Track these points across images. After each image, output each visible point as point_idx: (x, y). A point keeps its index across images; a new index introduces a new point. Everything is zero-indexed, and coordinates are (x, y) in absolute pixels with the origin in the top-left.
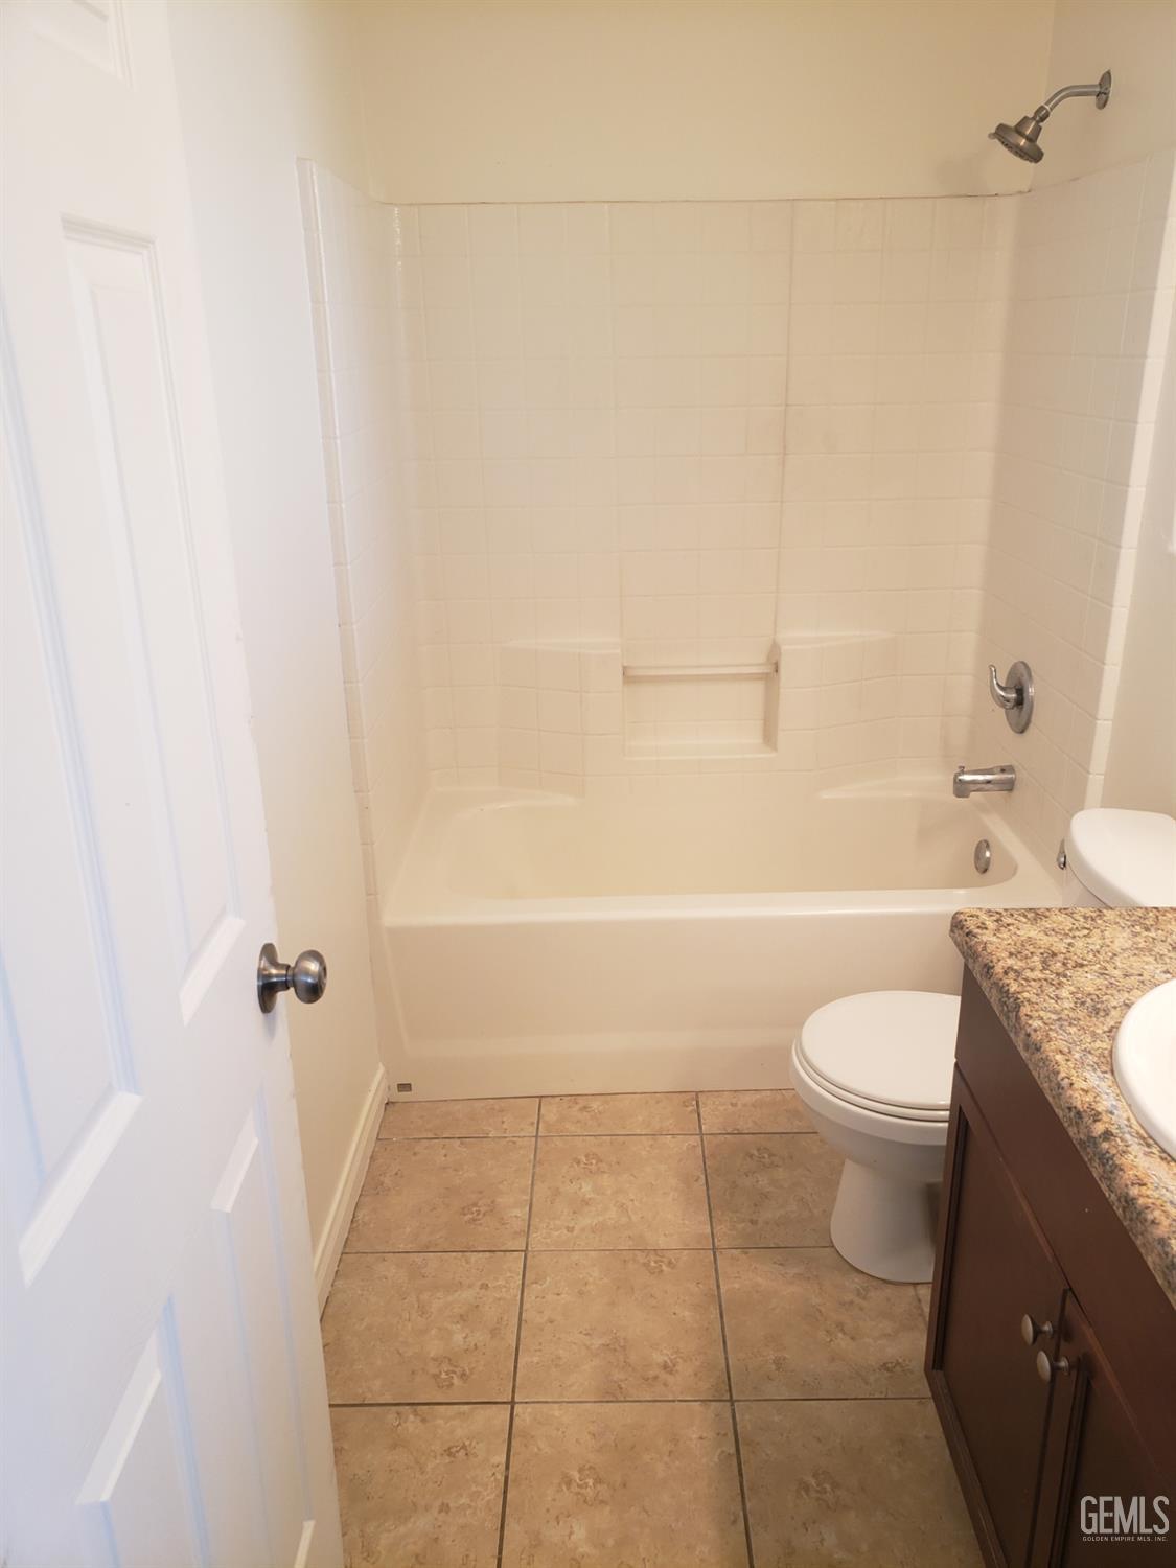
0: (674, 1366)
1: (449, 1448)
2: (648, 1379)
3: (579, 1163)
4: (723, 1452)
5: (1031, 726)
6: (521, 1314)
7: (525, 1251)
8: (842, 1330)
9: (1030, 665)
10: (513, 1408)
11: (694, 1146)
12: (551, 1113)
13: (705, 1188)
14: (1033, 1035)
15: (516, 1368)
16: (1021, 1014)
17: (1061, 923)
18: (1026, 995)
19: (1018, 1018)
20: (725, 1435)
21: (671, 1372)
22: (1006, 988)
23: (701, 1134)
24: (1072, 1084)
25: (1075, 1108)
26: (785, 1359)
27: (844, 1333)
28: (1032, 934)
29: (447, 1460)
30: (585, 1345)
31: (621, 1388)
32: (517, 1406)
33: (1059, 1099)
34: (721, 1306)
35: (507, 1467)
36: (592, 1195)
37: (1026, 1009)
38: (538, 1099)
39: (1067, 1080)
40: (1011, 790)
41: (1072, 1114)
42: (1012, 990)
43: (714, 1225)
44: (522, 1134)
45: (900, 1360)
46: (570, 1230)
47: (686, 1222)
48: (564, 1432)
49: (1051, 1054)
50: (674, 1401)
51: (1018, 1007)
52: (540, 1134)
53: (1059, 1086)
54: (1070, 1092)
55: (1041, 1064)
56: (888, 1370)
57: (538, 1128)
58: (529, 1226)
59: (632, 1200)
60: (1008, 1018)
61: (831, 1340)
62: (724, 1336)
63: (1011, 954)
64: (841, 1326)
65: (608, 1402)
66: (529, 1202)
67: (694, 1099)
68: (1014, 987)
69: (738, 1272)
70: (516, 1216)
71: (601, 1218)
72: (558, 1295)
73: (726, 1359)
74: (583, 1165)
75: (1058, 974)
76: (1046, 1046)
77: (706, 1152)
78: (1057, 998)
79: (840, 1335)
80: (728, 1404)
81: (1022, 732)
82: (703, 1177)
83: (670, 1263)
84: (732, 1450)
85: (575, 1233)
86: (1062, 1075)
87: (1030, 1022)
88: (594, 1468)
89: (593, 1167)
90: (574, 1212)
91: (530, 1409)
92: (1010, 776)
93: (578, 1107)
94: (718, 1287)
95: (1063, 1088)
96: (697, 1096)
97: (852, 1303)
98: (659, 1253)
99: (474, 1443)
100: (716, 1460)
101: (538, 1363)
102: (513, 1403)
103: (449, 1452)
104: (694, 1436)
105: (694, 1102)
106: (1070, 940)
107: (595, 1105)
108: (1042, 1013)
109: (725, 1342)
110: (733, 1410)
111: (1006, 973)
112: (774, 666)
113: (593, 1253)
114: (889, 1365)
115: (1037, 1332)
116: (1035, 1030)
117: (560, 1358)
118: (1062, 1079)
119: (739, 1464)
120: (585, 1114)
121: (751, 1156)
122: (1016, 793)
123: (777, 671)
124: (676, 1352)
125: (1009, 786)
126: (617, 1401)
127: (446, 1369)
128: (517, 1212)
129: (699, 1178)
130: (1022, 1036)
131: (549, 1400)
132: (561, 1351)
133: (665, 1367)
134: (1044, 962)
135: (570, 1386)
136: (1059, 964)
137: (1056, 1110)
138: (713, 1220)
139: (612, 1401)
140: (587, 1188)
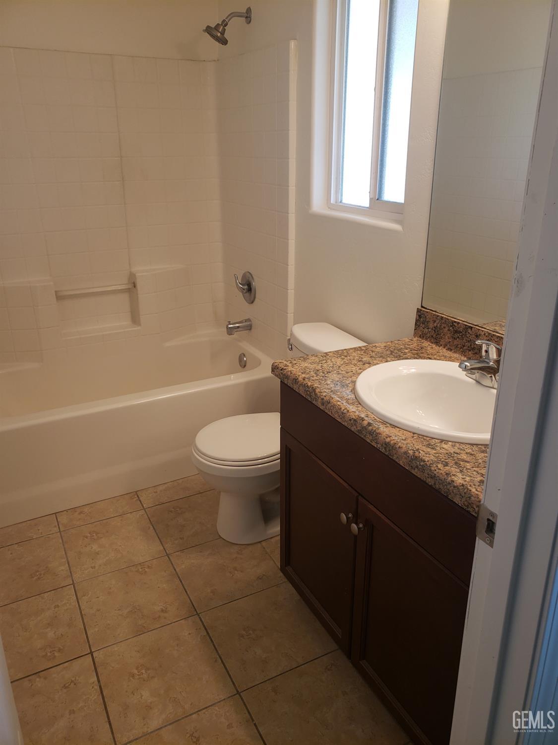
0: (167, 609)
1: (65, 685)
2: (156, 618)
3: (87, 537)
4: (201, 636)
5: (256, 300)
6: (81, 612)
7: (73, 584)
8: (236, 570)
9: (252, 273)
10: (92, 655)
11: (143, 515)
12: (63, 519)
13: (154, 530)
14: (325, 399)
15: (87, 637)
16: (316, 392)
17: (314, 360)
18: (315, 385)
19: (316, 394)
20: (200, 629)
21: (166, 612)
22: (306, 385)
23: (144, 509)
24: (348, 411)
25: (353, 419)
26: (215, 589)
27: (237, 571)
28: (306, 365)
29: (65, 691)
30: (120, 615)
31: (144, 627)
32: (94, 654)
33: (344, 418)
34: (179, 577)
35: (99, 681)
36: (99, 549)
37: (317, 391)
38: (54, 515)
39: (345, 410)
40: (250, 329)
41: (352, 422)
42: (309, 385)
43: (164, 545)
44: (51, 533)
45: (264, 573)
46: (93, 567)
47: (150, 548)
48: (123, 656)
49: (335, 403)
50: (171, 623)
51: (314, 390)
52: (61, 530)
53: (343, 413)
54: (348, 414)
55: (332, 408)
56: (260, 579)
57: (59, 528)
58: (71, 573)
59: (120, 546)
60: (310, 396)
61: (233, 575)
62: (185, 589)
63: (302, 373)
64: (235, 569)
65: (139, 635)
66: (67, 562)
67: (136, 495)
68: (309, 384)
69: (182, 561)
70: (63, 570)
71: (107, 558)
72: (98, 597)
73: (189, 598)
74: (89, 538)
75: (323, 377)
76: (331, 401)
77: (149, 516)
78: (327, 384)
79: (236, 572)
80: (197, 616)
81: (252, 302)
82: (152, 527)
83: (149, 567)
84: (205, 634)
85: (97, 568)
86: (343, 408)
87: (322, 394)
88: (143, 665)
89: (95, 537)
90: (93, 559)
91: (101, 652)
92: (249, 323)
93: (77, 513)
94: (175, 570)
95: (345, 413)
96: (136, 493)
97: (236, 558)
98: (142, 564)
99: (77, 678)
100: (199, 640)
101: (98, 631)
102: (91, 653)
103: (65, 687)
104: (186, 634)
105: (136, 496)
106: (321, 365)
107: (86, 510)
108: (325, 390)
109: (186, 592)
110: (200, 618)
111: (304, 379)
112: (133, 285)
113: (109, 574)
114: (260, 577)
115: (348, 518)
116: (325, 396)
117: (109, 624)
118: (344, 410)
119: (210, 638)
120: (82, 515)
121: (171, 512)
122: (253, 330)
123: (135, 287)
124: (165, 603)
125: (249, 328)
126: (145, 633)
127: (49, 651)
128: (63, 568)
129: (149, 527)
130: (320, 400)
131: (110, 644)
132: (109, 621)
133: (162, 611)
134: (316, 373)
135: (119, 635)
136: (321, 373)
137: (343, 423)
138: (163, 543)
139: (142, 634)
140: (95, 547)
